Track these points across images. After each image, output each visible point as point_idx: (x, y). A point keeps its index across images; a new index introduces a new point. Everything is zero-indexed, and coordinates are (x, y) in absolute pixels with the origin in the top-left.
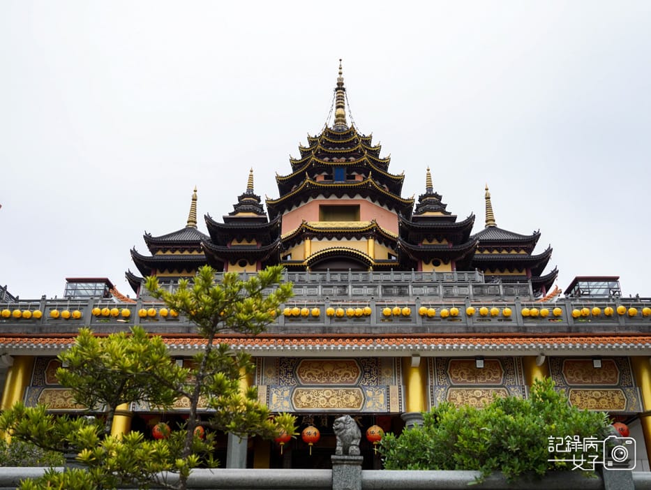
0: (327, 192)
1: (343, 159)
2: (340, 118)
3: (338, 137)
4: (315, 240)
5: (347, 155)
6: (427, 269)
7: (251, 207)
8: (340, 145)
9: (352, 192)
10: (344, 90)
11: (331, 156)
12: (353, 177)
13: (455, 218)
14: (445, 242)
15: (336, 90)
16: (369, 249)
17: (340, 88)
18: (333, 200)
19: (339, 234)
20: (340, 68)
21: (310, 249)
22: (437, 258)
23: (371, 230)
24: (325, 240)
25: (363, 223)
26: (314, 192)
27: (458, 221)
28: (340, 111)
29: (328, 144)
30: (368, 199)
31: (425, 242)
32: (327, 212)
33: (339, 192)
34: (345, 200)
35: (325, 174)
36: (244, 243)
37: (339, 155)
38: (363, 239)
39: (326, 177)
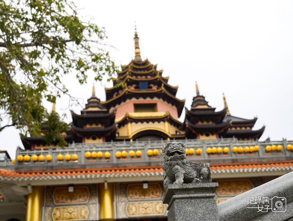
0: (137, 96)
1: (144, 77)
2: (138, 55)
3: (139, 65)
4: (134, 124)
5: (146, 75)
6: (203, 138)
7: (96, 104)
8: (141, 70)
9: (152, 96)
10: (138, 38)
11: (137, 75)
12: (151, 87)
13: (214, 109)
14: (211, 123)
15: (135, 38)
16: (166, 128)
17: (136, 37)
18: (141, 101)
19: (148, 120)
20: (135, 26)
21: (132, 129)
22: (207, 132)
23: (167, 117)
24: (139, 123)
25: (160, 113)
26: (129, 96)
27: (216, 111)
28: (137, 50)
29: (134, 69)
30: (161, 100)
31: (200, 123)
32: (138, 107)
33: (144, 96)
34: (148, 100)
35: (134, 85)
36: (94, 126)
37: (141, 75)
38: (162, 123)
39: (135, 88)
